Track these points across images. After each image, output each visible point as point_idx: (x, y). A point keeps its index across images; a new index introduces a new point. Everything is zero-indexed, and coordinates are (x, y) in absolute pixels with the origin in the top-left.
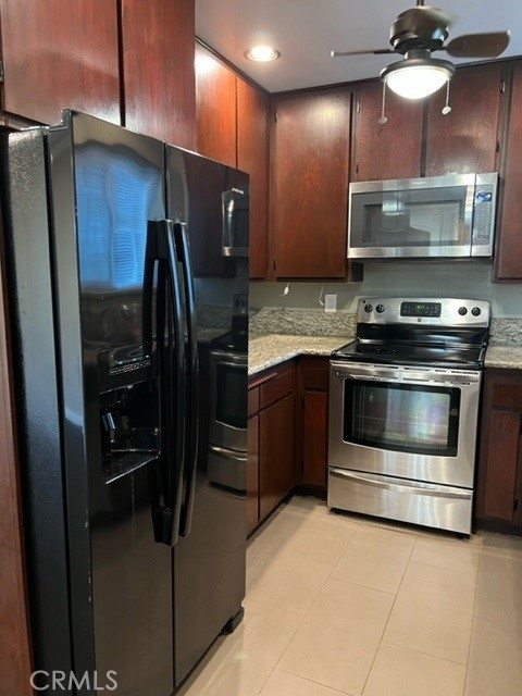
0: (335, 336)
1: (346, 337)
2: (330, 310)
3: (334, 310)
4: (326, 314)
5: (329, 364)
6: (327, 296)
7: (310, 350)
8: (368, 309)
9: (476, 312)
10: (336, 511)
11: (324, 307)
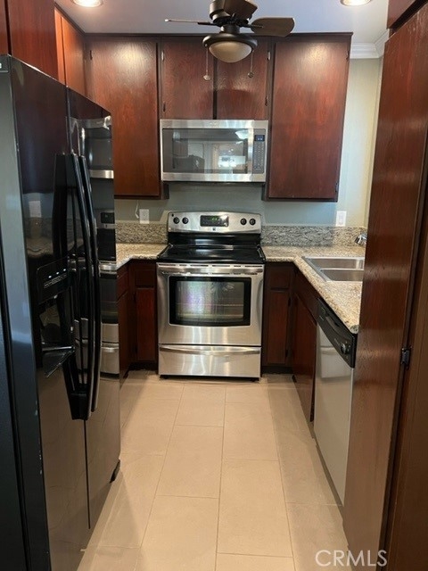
0: (149, 243)
1: (159, 243)
2: (144, 222)
3: (148, 222)
4: (142, 225)
5: (156, 266)
6: (141, 211)
7: (139, 255)
8: (176, 221)
9: (253, 222)
10: (165, 377)
11: (139, 219)
